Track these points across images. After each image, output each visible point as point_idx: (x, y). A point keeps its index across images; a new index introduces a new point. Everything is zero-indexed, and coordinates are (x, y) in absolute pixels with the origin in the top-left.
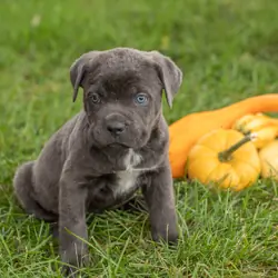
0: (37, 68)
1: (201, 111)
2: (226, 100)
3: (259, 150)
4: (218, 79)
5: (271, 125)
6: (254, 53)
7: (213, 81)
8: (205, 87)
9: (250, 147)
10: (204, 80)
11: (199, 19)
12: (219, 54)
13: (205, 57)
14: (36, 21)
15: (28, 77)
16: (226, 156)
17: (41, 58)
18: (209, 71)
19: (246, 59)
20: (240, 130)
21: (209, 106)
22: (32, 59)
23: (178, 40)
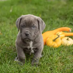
0: (12, 22)
1: (49, 31)
2: (54, 28)
3: (61, 39)
4: (52, 24)
5: (63, 34)
6: (60, 18)
7: (51, 24)
8: (49, 26)
9: (59, 38)
10: (49, 24)
11: (47, 10)
12: (52, 18)
13: (49, 19)
14: (11, 11)
15: (10, 24)
16: (54, 40)
17: (13, 19)
18: (50, 22)
19: (58, 19)
20: (57, 35)
21: (50, 30)
22: (11, 20)
23: (43, 15)
